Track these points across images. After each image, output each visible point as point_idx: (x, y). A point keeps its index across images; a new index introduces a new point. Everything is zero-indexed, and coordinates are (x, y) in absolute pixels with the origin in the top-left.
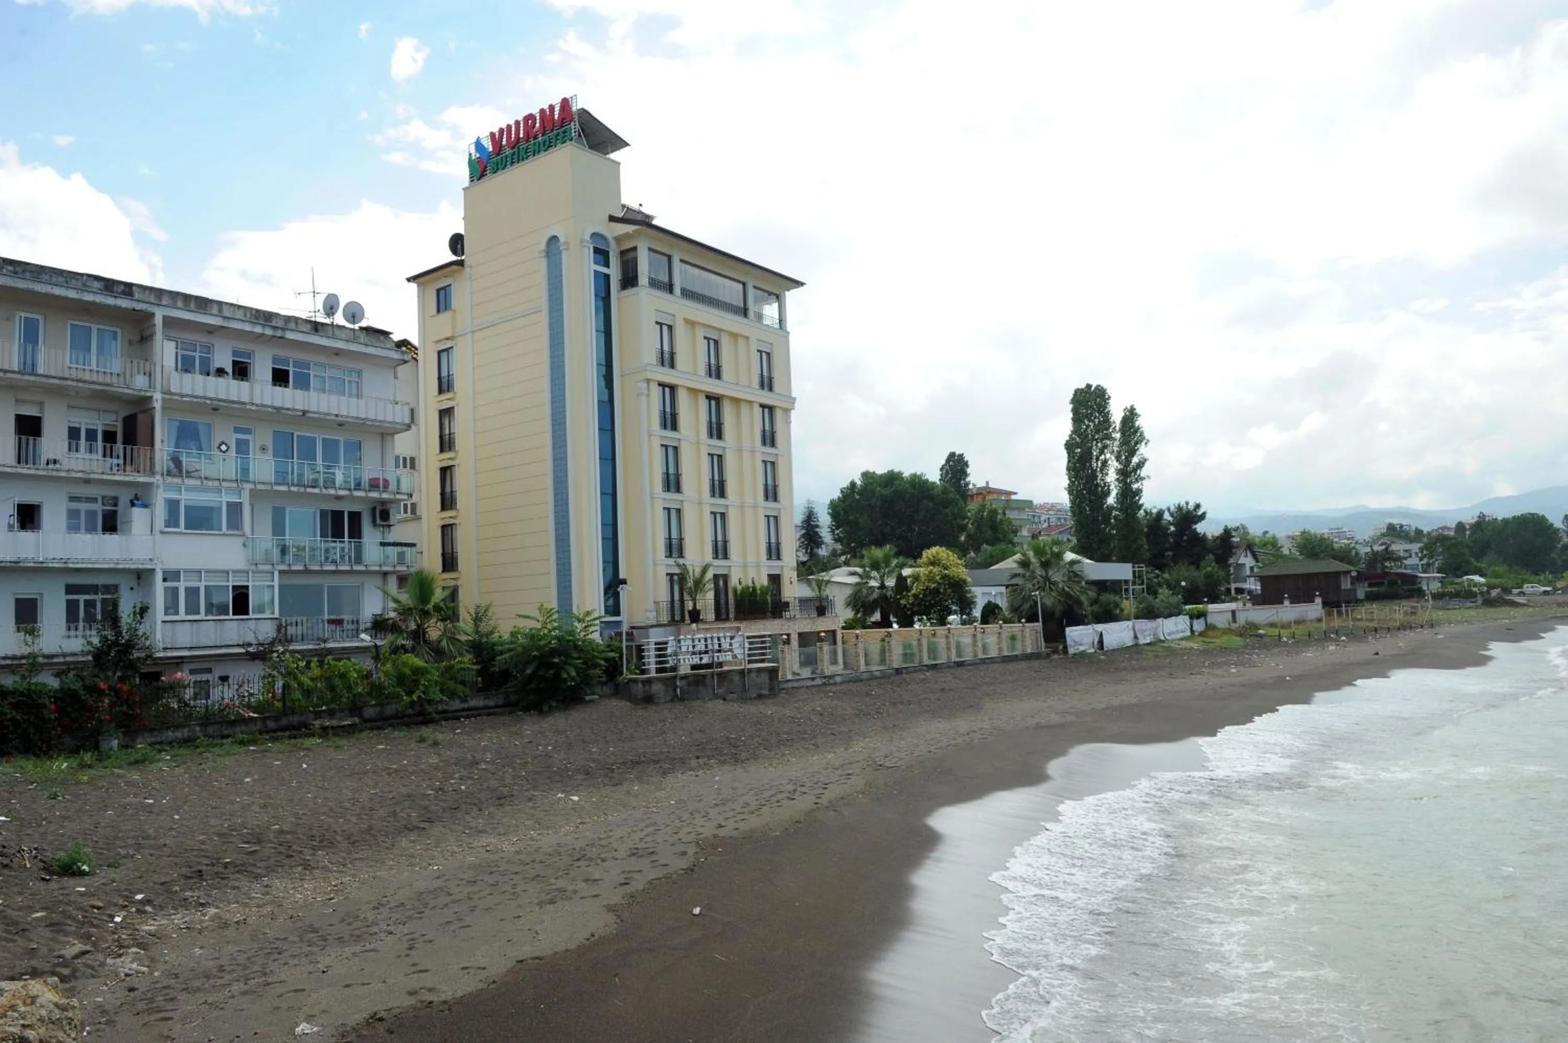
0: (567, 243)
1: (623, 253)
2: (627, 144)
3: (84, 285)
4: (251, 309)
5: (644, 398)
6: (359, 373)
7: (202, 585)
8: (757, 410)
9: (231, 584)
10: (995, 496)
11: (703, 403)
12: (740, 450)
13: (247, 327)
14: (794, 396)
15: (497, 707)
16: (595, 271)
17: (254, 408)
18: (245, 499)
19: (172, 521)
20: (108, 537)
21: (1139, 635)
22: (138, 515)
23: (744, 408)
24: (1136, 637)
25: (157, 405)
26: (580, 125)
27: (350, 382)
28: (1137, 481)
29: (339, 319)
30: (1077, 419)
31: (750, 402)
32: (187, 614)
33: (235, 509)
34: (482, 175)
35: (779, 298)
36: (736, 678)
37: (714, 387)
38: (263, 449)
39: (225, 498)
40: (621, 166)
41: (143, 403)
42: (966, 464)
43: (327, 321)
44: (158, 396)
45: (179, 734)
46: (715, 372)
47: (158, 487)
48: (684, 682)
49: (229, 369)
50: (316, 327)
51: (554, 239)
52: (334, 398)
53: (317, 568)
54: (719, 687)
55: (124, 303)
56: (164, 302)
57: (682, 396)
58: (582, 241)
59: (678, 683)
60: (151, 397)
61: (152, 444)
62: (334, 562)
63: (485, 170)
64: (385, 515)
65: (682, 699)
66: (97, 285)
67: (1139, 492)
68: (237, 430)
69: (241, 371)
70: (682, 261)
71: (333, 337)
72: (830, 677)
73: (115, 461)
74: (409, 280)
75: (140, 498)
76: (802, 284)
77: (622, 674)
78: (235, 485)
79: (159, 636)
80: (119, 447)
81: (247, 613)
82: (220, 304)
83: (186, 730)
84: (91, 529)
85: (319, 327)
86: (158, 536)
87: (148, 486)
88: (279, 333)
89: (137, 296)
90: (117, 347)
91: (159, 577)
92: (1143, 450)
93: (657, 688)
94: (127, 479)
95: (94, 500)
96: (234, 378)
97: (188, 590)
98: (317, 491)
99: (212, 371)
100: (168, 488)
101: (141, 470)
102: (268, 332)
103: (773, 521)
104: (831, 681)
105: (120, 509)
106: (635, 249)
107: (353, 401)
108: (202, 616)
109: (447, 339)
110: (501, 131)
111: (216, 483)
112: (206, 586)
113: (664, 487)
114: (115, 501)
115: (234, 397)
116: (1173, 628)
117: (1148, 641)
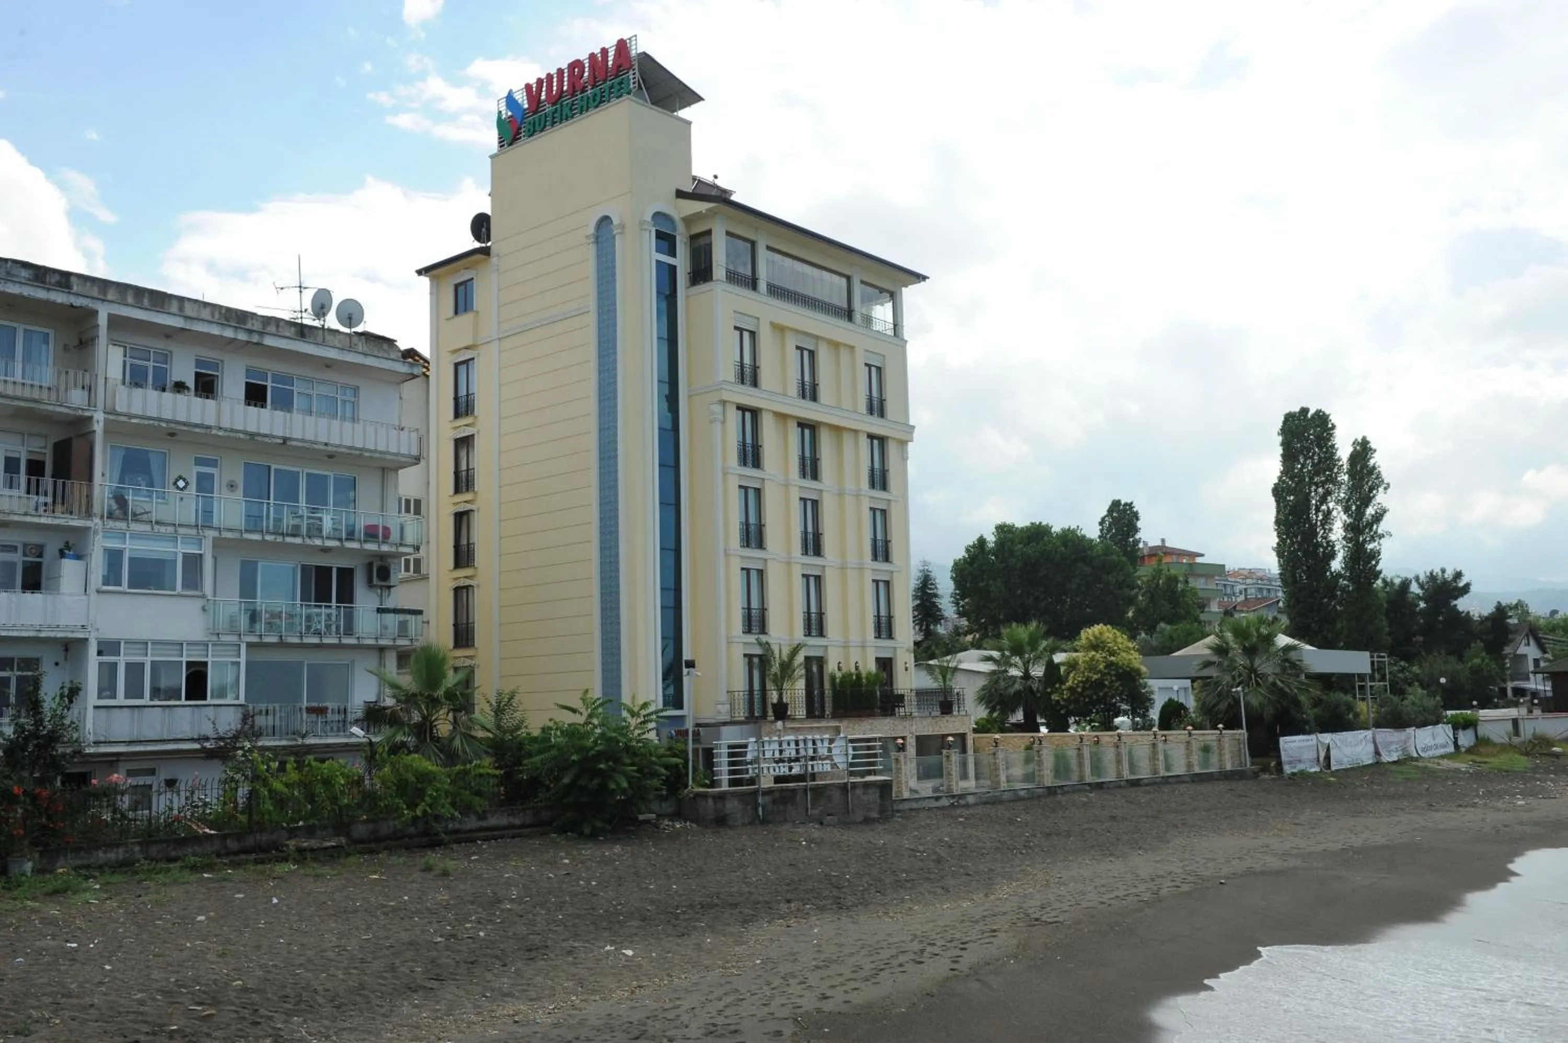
0: (622, 226)
1: (693, 238)
2: (700, 99)
3: (8, 273)
4: (221, 307)
5: (718, 426)
6: (356, 390)
7: (148, 660)
8: (864, 442)
9: (184, 659)
10: (1174, 559)
11: (794, 433)
12: (841, 494)
13: (215, 330)
14: (911, 423)
15: (523, 826)
16: (658, 262)
17: (221, 433)
18: (207, 550)
19: (113, 576)
20: (28, 596)
21: (1381, 750)
22: (69, 569)
23: (847, 439)
24: (1377, 753)
25: (98, 429)
26: (641, 74)
27: (344, 402)
28: (1373, 539)
29: (332, 321)
30: (1289, 456)
31: (856, 432)
32: (126, 697)
33: (193, 563)
34: (515, 139)
35: (893, 296)
36: (837, 795)
37: (808, 411)
38: (232, 486)
39: (183, 549)
40: (692, 126)
41: (79, 425)
42: (1136, 516)
43: (316, 323)
44: (99, 417)
45: (112, 856)
46: (810, 392)
47: (96, 532)
48: (768, 799)
49: (191, 383)
50: (302, 331)
51: (605, 220)
52: (323, 422)
53: (296, 640)
54: (814, 806)
55: (59, 297)
56: (110, 297)
57: (767, 422)
58: (642, 223)
59: (760, 801)
60: (90, 418)
61: (90, 479)
62: (318, 633)
63: (518, 133)
64: (384, 574)
65: (764, 822)
66: (24, 273)
67: (1375, 555)
68: (199, 462)
69: (206, 386)
70: (769, 248)
71: (323, 344)
72: (961, 796)
73: (42, 499)
74: (420, 272)
75: (74, 547)
76: (924, 278)
77: (686, 786)
78: (194, 532)
79: (89, 725)
80: (48, 481)
81: (204, 697)
82: (181, 299)
83: (121, 850)
84: (7, 586)
85: (306, 331)
86: (94, 596)
87: (84, 531)
88: (255, 338)
89: (75, 288)
90: (48, 354)
91: (93, 649)
92: (1381, 498)
93: (732, 806)
94: (56, 522)
95: (13, 549)
96: (196, 395)
97: (128, 665)
98: (298, 541)
99: (168, 385)
100: (108, 534)
101: (76, 509)
102: (242, 336)
103: (884, 587)
104: (962, 802)
105: (46, 560)
106: (709, 233)
107: (348, 425)
108: (146, 701)
109: (467, 348)
110: (540, 82)
111: (171, 529)
112: (152, 662)
113: (742, 540)
114: (40, 551)
115: (196, 420)
116: (1429, 741)
117: (1394, 758)
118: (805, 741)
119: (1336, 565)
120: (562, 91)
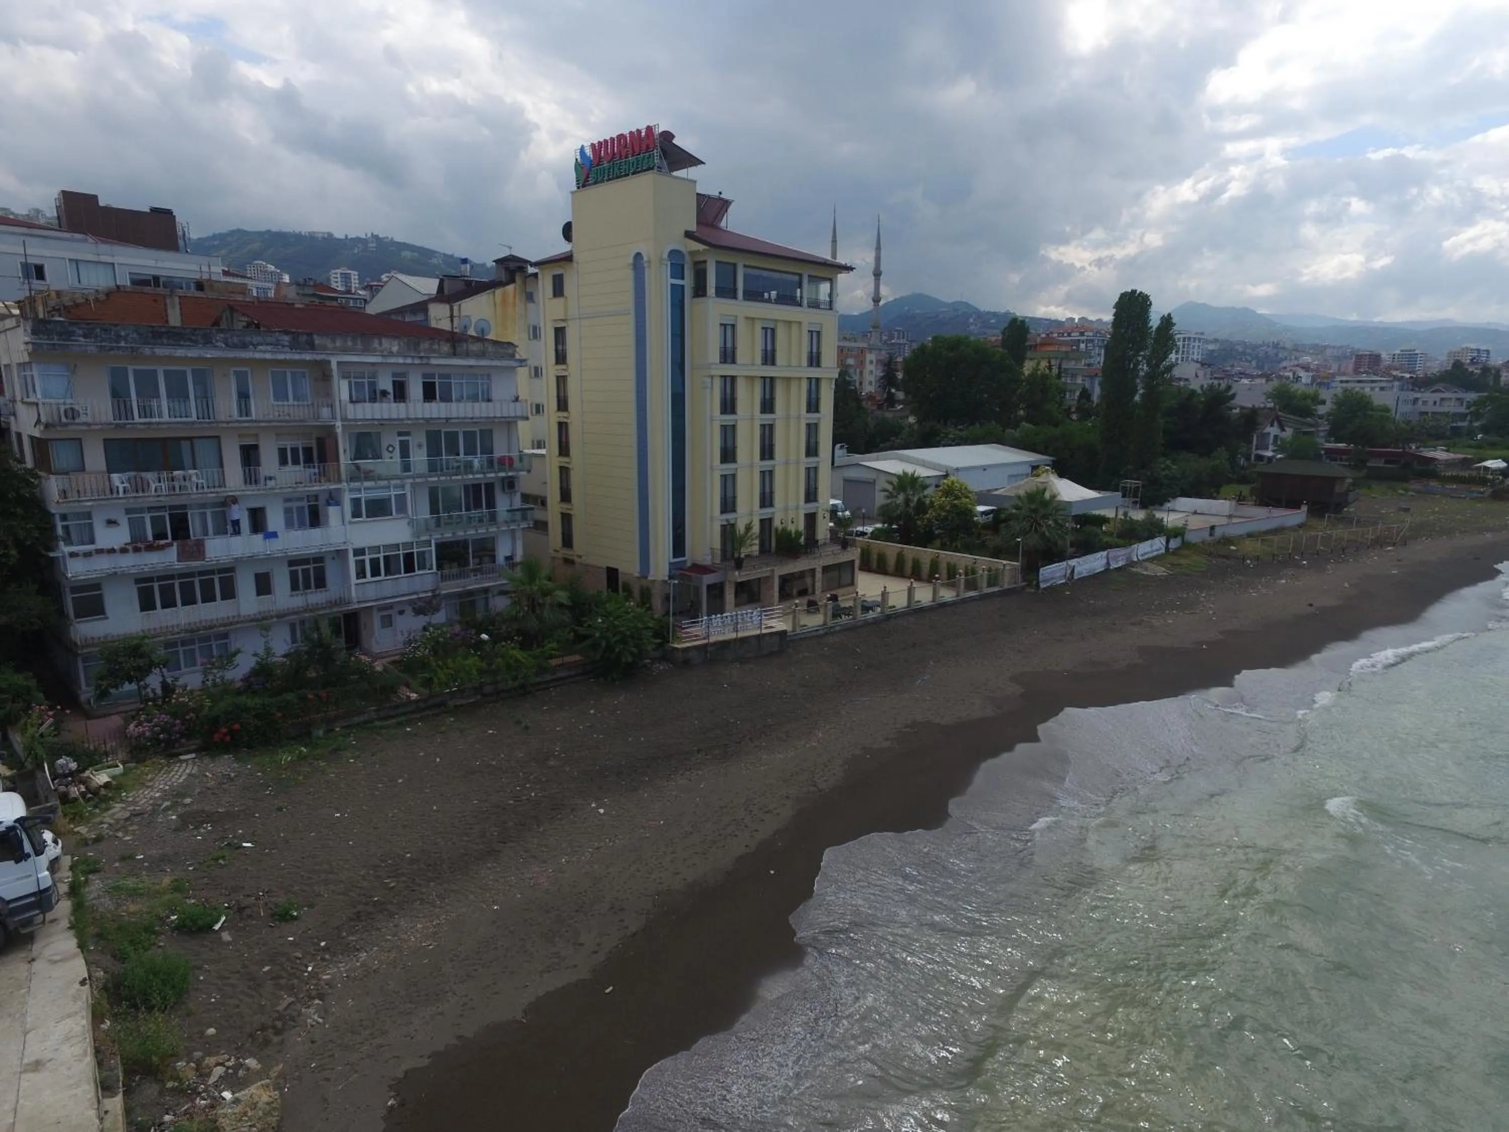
0: (649, 262)
1: (696, 263)
2: (702, 163)
5: (708, 390)
6: (490, 381)
8: (804, 385)
9: (401, 553)
10: (1056, 348)
11: (758, 388)
12: (788, 417)
13: (401, 360)
16: (672, 285)
17: (409, 422)
18: (408, 490)
19: (356, 514)
20: (313, 531)
21: (1111, 562)
22: (333, 512)
23: (794, 386)
24: (1108, 564)
25: (339, 431)
26: (662, 149)
27: (482, 384)
29: (472, 332)
31: (800, 379)
32: (372, 577)
33: (401, 499)
35: (831, 280)
36: (754, 642)
37: (769, 371)
38: (420, 446)
39: (393, 493)
40: (697, 184)
41: (330, 431)
44: (339, 424)
45: (362, 719)
46: (769, 358)
47: (345, 490)
49: (391, 392)
50: (454, 345)
51: (638, 256)
52: (470, 404)
54: (740, 649)
55: (308, 357)
57: (739, 384)
58: (661, 259)
60: (334, 425)
61: (337, 459)
62: (474, 528)
64: (512, 485)
66: (286, 339)
68: (400, 434)
69: (400, 392)
70: (744, 268)
71: (469, 354)
72: (832, 628)
73: (316, 471)
75: (333, 499)
76: (852, 269)
78: (400, 482)
79: (354, 594)
81: (414, 571)
83: (366, 716)
84: (302, 525)
86: (348, 526)
87: (339, 490)
88: (425, 361)
90: (307, 385)
91: (351, 554)
93: (692, 654)
94: (323, 488)
95: (302, 499)
96: (395, 402)
97: (371, 560)
98: (459, 477)
99: (378, 395)
100: (351, 490)
101: (332, 479)
102: (417, 361)
103: (813, 472)
105: (320, 505)
106: (705, 262)
107: (484, 404)
108: (383, 577)
109: (562, 320)
111: (386, 482)
112: (385, 557)
113: (721, 459)
114: (317, 503)
115: (394, 416)
116: (1148, 549)
117: (1120, 564)
118: (737, 615)
119: (1137, 398)
120: (614, 154)
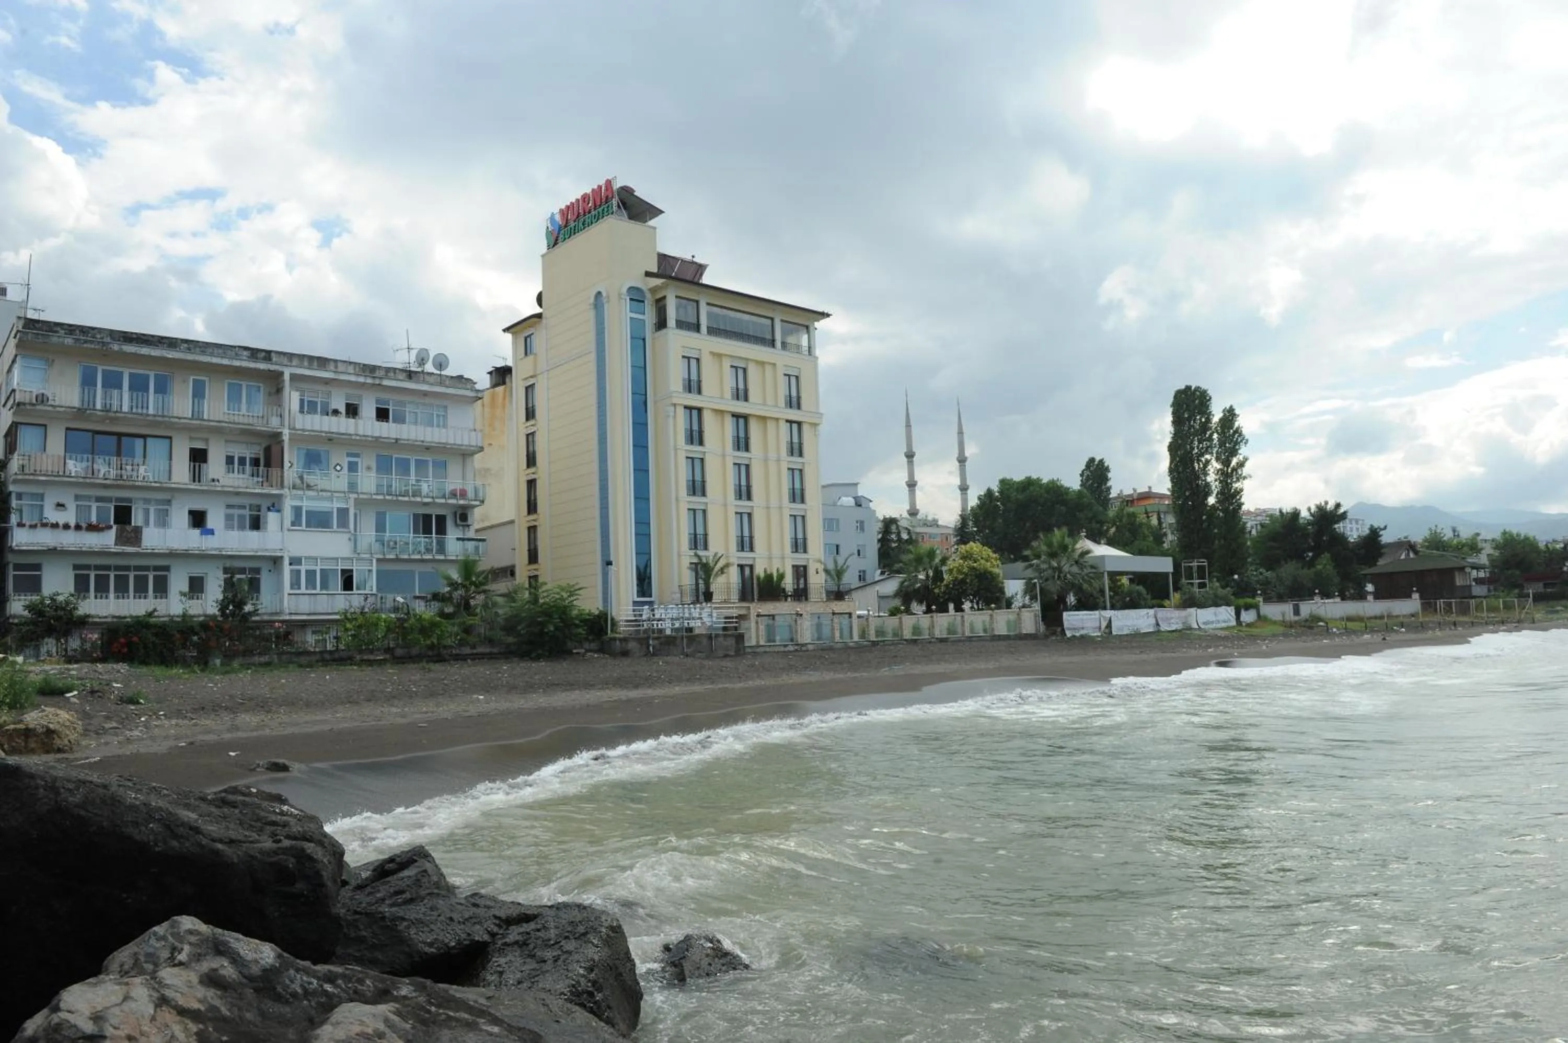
0: (608, 297)
1: (656, 299)
2: (662, 212)
3: (237, 354)
4: (360, 364)
5: (671, 420)
6: (446, 407)
7: (318, 569)
8: (784, 427)
9: (339, 568)
10: (1157, 501)
11: (729, 422)
12: (766, 460)
13: (353, 378)
14: (821, 411)
15: (500, 653)
16: (631, 318)
17: (358, 438)
18: (351, 505)
19: (296, 522)
20: (253, 533)
22: (272, 518)
23: (771, 425)
24: (1158, 624)
25: (286, 438)
26: (621, 200)
27: (438, 416)
28: (1238, 480)
29: (429, 367)
30: (1178, 421)
31: (777, 419)
32: (307, 588)
33: (343, 513)
34: (555, 244)
35: (807, 328)
36: (705, 641)
37: (741, 407)
38: (369, 468)
39: (337, 505)
41: (276, 437)
42: (1107, 469)
43: (419, 370)
44: (286, 432)
45: (261, 659)
46: (742, 394)
47: (286, 497)
48: (656, 642)
49: (342, 409)
50: (410, 375)
51: (599, 293)
52: (420, 429)
53: (406, 557)
54: (688, 647)
55: (262, 366)
56: (294, 363)
57: (707, 416)
58: (620, 295)
59: (651, 642)
60: (281, 433)
61: (282, 467)
62: (419, 552)
63: (557, 240)
64: (464, 517)
65: (654, 655)
66: (245, 353)
67: (1239, 492)
68: (348, 455)
69: (352, 411)
70: (708, 304)
71: (424, 382)
72: (803, 645)
73: (260, 479)
74: (504, 330)
75: (275, 505)
76: (828, 315)
77: (607, 634)
78: (343, 495)
79: (286, 603)
80: (248, 467)
81: (352, 590)
82: (336, 361)
83: (267, 657)
84: (242, 527)
85: (413, 375)
86: (286, 532)
87: (280, 497)
88: (377, 382)
89: (274, 359)
90: (261, 397)
91: (286, 562)
92: (1243, 451)
93: (632, 645)
94: (264, 491)
95: (244, 507)
96: (346, 417)
97: (307, 571)
98: (406, 499)
99: (330, 412)
100: (295, 497)
101: (274, 484)
102: (369, 381)
103: (799, 520)
104: (804, 648)
105: (262, 514)
106: (664, 298)
107: (439, 430)
108: (318, 591)
109: (531, 377)
111: (329, 494)
112: (321, 570)
113: (688, 489)
114: (259, 508)
115: (343, 431)
116: (1211, 618)
117: (1174, 628)
120: (579, 213)
